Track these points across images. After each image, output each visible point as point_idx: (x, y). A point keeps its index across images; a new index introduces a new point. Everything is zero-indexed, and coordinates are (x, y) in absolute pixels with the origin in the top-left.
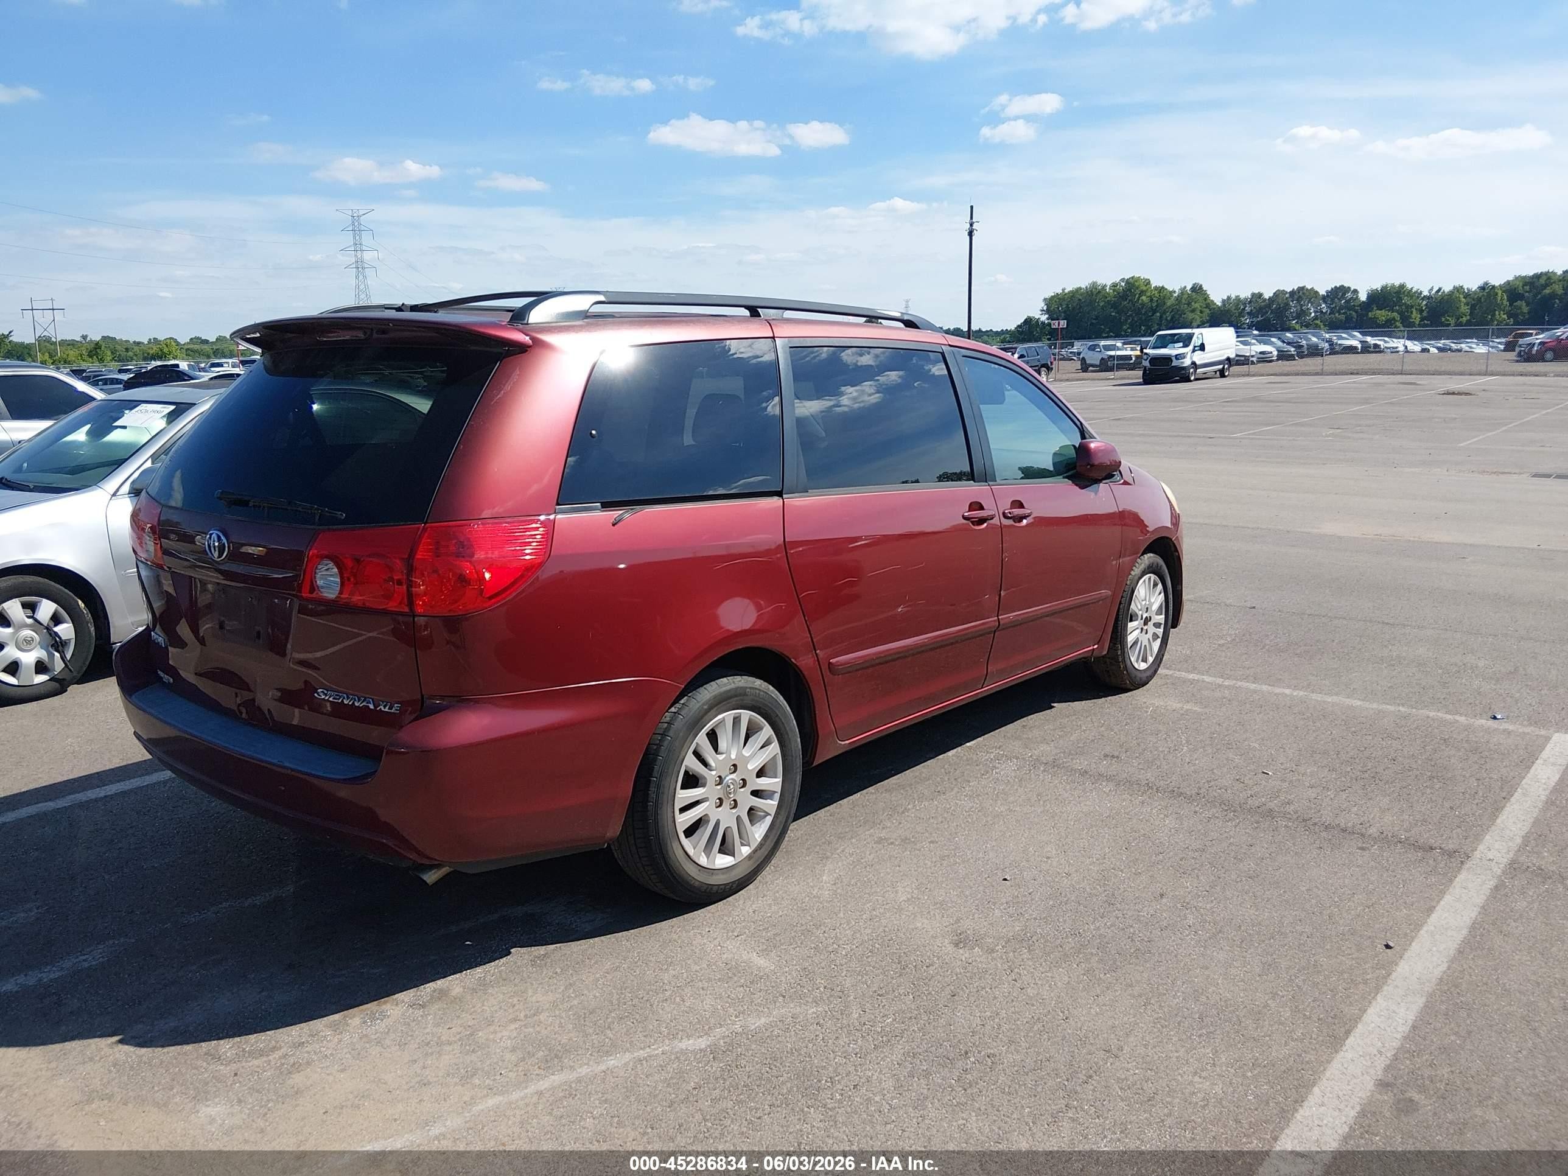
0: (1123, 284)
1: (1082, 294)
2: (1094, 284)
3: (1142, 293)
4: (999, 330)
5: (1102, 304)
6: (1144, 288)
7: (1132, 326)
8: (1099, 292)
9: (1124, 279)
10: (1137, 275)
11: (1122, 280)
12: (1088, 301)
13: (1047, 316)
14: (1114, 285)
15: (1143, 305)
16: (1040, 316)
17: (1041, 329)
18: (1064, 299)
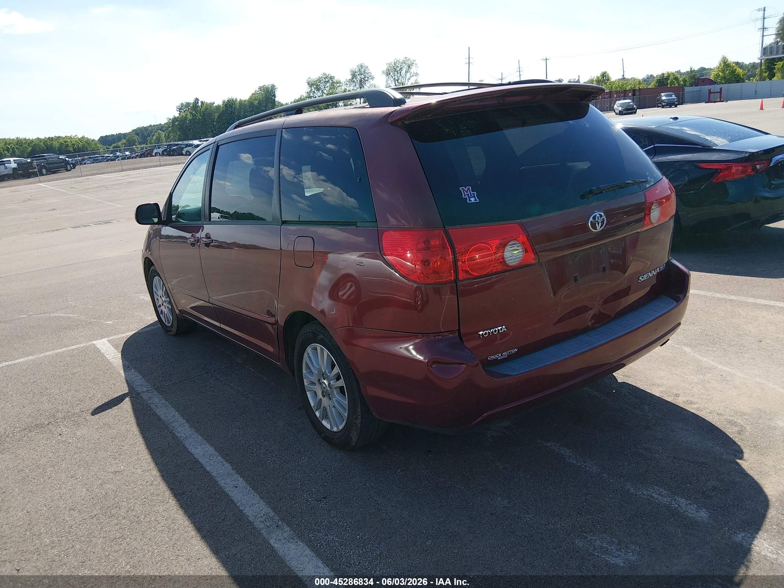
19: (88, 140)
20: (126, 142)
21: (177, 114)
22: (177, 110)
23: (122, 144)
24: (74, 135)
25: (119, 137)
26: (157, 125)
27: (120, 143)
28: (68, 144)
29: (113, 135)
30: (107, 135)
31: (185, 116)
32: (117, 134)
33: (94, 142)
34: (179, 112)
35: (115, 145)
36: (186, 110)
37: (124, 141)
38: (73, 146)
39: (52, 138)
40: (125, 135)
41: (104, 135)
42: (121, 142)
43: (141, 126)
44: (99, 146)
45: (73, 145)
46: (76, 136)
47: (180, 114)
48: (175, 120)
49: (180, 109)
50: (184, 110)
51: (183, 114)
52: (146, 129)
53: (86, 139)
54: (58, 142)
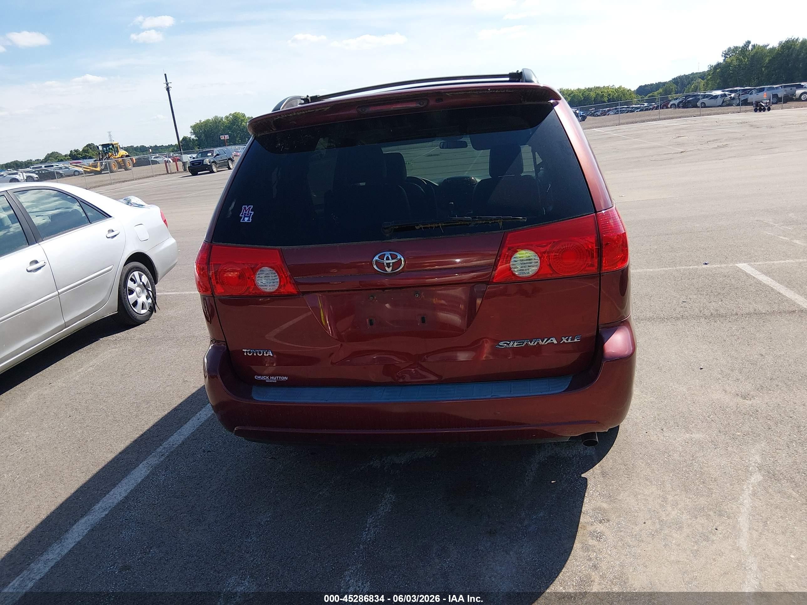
0: (231, 117)
1: (211, 123)
2: (216, 117)
3: (242, 121)
4: (167, 145)
5: (222, 128)
6: (243, 118)
7: (241, 139)
8: (220, 121)
9: (231, 114)
10: (237, 112)
11: (230, 114)
12: (215, 126)
13: (194, 135)
14: (227, 117)
15: (244, 127)
16: (191, 136)
17: (192, 143)
18: (202, 126)
19: (624, 89)
20: (663, 91)
21: (721, 60)
22: (722, 56)
23: (658, 94)
24: (611, 85)
25: (659, 86)
26: (700, 73)
27: (656, 93)
28: (603, 94)
29: (652, 85)
30: (646, 85)
31: (730, 62)
32: (656, 83)
33: (629, 92)
34: (723, 58)
35: (651, 94)
36: (733, 55)
37: (661, 90)
38: (608, 97)
39: (591, 89)
40: (664, 84)
41: (643, 84)
42: (658, 91)
43: (682, 74)
44: (634, 96)
45: (609, 95)
46: (613, 85)
47: (724, 60)
48: (719, 65)
49: (726, 55)
50: (730, 55)
51: (728, 60)
52: (687, 77)
53: (622, 89)
54: (595, 93)
